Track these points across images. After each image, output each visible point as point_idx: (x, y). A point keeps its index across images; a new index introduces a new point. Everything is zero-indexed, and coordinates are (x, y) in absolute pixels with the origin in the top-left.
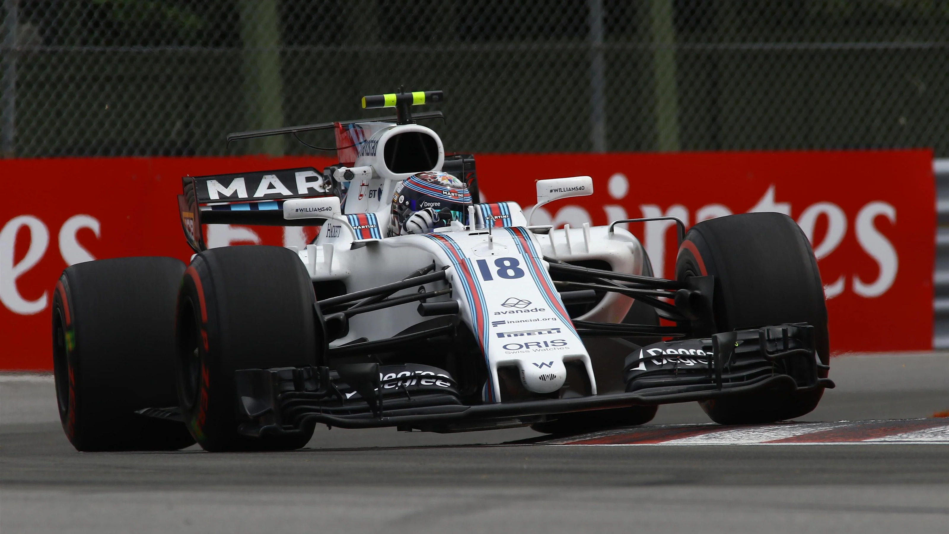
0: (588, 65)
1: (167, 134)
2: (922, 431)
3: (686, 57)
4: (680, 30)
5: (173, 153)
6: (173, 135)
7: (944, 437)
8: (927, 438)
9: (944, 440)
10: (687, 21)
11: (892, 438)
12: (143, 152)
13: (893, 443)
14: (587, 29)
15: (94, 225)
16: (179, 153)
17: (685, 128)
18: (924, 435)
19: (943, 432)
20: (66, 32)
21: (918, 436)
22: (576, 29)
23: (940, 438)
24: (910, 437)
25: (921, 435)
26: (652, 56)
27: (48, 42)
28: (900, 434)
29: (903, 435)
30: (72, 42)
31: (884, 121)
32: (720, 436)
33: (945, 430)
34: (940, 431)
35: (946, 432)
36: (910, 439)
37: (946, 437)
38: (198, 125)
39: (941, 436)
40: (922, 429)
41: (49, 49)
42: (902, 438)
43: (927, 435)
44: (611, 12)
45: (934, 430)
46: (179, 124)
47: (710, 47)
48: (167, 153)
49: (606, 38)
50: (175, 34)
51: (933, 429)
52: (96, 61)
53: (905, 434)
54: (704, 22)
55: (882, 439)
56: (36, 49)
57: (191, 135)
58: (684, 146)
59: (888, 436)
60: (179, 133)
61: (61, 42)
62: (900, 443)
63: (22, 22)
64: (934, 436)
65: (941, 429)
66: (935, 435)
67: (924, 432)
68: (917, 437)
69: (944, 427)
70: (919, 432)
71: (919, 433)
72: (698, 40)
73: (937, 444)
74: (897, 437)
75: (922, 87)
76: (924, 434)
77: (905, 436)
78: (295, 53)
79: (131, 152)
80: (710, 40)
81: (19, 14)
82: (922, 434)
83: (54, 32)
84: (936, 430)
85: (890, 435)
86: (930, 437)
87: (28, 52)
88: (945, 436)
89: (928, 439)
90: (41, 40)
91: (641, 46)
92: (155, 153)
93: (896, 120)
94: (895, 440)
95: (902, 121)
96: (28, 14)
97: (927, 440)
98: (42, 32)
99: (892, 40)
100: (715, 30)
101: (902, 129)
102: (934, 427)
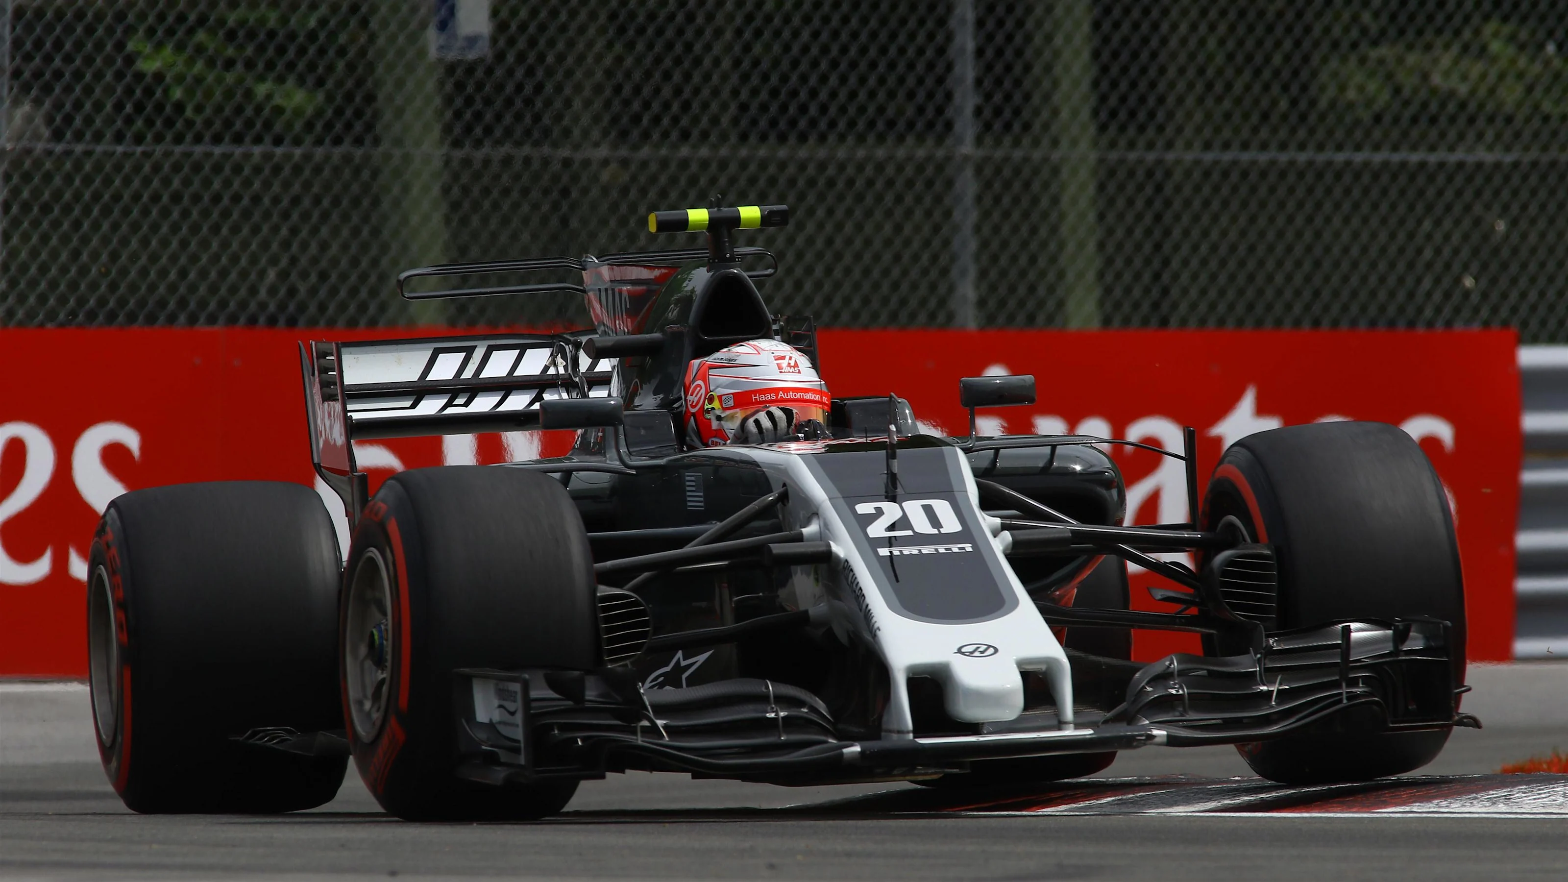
0: (950, 184)
1: (253, 291)
2: (1474, 795)
3: (1112, 173)
4: (1103, 128)
5: (262, 320)
6: (263, 293)
7: (1509, 806)
8: (1480, 807)
9: (1508, 811)
10: (1113, 114)
11: (1423, 806)
12: (212, 319)
13: (1424, 815)
14: (949, 126)
15: (130, 438)
16: (272, 321)
17: (1108, 291)
18: (1475, 802)
19: (1507, 797)
20: (89, 121)
21: (1466, 804)
22: (930, 125)
23: (1502, 807)
24: (1453, 806)
25: (1471, 803)
26: (1056, 171)
27: (58, 136)
28: (1437, 801)
29: (1441, 802)
30: (98, 137)
31: (1437, 281)
32: (1141, 800)
33: (1510, 795)
34: (1503, 796)
35: (1511, 798)
36: (1453, 808)
37: (1512, 806)
38: (304, 275)
39: (1503, 805)
40: (1473, 793)
41: (59, 148)
42: (1440, 807)
43: (1481, 803)
44: (988, 97)
45: (1493, 794)
46: (272, 275)
47: (1151, 157)
48: (253, 321)
49: (979, 141)
50: (268, 125)
51: (1491, 792)
52: (137, 168)
53: (1445, 801)
54: (1142, 116)
55: (1407, 809)
56: (40, 147)
57: (292, 292)
58: (1107, 321)
59: (1417, 804)
60: (273, 291)
61: (79, 136)
62: (1436, 815)
63: (16, 103)
64: (1492, 804)
65: (1503, 792)
66: (1494, 803)
67: (1476, 798)
68: (1463, 806)
69: (1509, 790)
70: (1468, 798)
71: (1468, 800)
72: (1132, 145)
73: (1496, 818)
74: (1431, 805)
75: (1501, 226)
76: (1477, 801)
77: (1444, 803)
78: (467, 162)
79: (193, 319)
80: (1150, 146)
81: (11, 89)
82: (1473, 801)
83: (68, 120)
84: (1496, 794)
85: (1420, 802)
86: (1486, 807)
87: (28, 152)
88: (1510, 804)
89: (1482, 809)
90: (46, 133)
91: (1037, 155)
92: (233, 319)
93: (1458, 280)
94: (1427, 810)
95: (1469, 282)
96: (26, 88)
97: (1479, 810)
98: (49, 120)
99: (1452, 149)
100: (1161, 129)
101: (1467, 294)
102: (1492, 789)
